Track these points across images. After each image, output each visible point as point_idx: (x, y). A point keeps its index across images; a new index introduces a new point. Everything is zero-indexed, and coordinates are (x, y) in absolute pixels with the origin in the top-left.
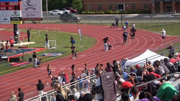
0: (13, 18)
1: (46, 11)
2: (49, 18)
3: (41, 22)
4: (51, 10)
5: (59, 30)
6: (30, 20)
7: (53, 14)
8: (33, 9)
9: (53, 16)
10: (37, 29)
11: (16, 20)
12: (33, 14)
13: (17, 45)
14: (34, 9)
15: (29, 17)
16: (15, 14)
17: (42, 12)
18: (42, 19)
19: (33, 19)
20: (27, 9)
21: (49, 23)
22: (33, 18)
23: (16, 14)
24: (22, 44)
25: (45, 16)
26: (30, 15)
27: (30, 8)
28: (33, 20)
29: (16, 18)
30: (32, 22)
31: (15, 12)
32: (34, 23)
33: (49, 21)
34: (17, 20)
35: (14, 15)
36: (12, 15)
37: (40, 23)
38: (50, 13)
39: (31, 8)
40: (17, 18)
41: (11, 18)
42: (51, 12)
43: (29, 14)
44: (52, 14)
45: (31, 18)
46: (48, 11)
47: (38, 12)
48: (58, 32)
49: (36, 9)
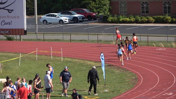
1: (33, 14)
2: (40, 30)
3: (23, 37)
4: (44, 14)
5: (59, 56)
7: (48, 22)
8: (8, 10)
9: (48, 27)
10: (15, 53)
12: (6, 22)
14: (10, 11)
17: (25, 17)
18: (25, 33)
19: (8, 32)
21: (39, 40)
22: (7, 30)
25: (32, 26)
28: (7, 34)
30: (6, 38)
32: (9, 39)
33: (40, 37)
37: (20, 40)
38: (42, 20)
39: (3, 8)
42: (44, 17)
44: (45, 22)
45: (2, 30)
46: (38, 14)
47: (18, 17)
48: (58, 58)
49: (13, 10)
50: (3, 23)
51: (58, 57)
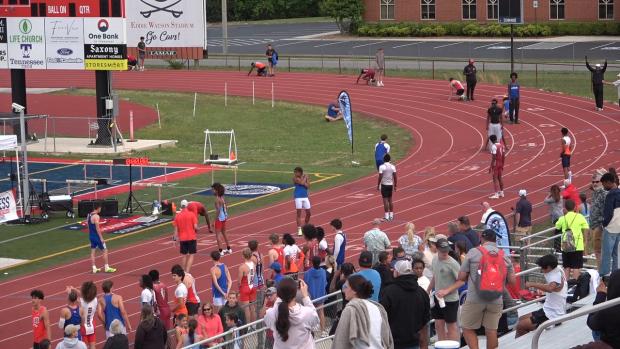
0: (96, 46)
1: (220, 20)
2: (232, 49)
3: (203, 62)
5: (268, 97)
6: (158, 57)
8: (173, 12)
10: (187, 93)
11: (104, 54)
12: (169, 34)
13: (109, 150)
14: (176, 14)
15: (155, 44)
16: (101, 33)
17: (205, 25)
18: (205, 54)
19: (172, 53)
20: (147, 15)
21: (230, 67)
22: (171, 49)
23: (107, 33)
24: (126, 147)
25: (216, 43)
26: (158, 36)
27: (159, 9)
28: (171, 57)
29: (105, 46)
30: (167, 64)
31: (103, 24)
32: (175, 67)
33: (233, 62)
34: (108, 53)
35: (99, 36)
36: (92, 36)
37: (196, 67)
39: (164, 9)
40: (109, 46)
41: (87, 48)
43: (157, 33)
45: (162, 49)
46: (229, 20)
47: (192, 26)
48: (266, 102)
49: (181, 13)
50: (163, 37)
51: (265, 100)
